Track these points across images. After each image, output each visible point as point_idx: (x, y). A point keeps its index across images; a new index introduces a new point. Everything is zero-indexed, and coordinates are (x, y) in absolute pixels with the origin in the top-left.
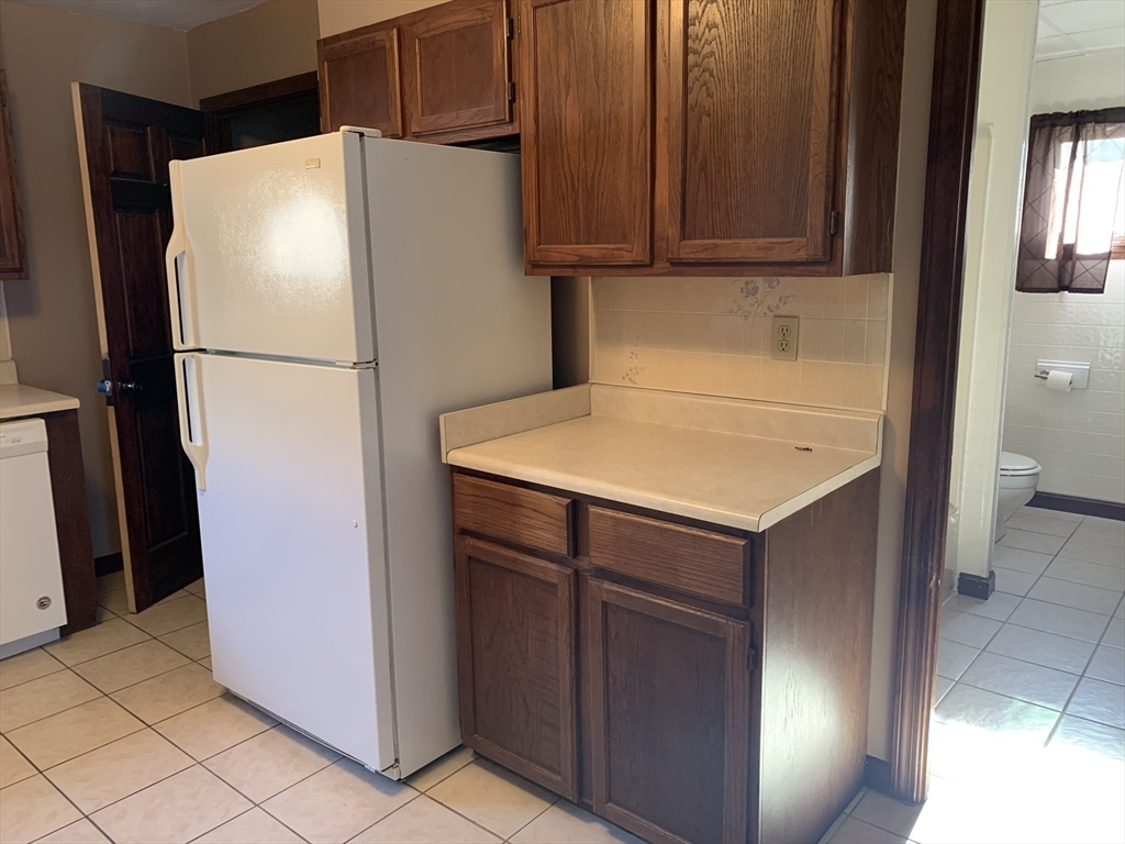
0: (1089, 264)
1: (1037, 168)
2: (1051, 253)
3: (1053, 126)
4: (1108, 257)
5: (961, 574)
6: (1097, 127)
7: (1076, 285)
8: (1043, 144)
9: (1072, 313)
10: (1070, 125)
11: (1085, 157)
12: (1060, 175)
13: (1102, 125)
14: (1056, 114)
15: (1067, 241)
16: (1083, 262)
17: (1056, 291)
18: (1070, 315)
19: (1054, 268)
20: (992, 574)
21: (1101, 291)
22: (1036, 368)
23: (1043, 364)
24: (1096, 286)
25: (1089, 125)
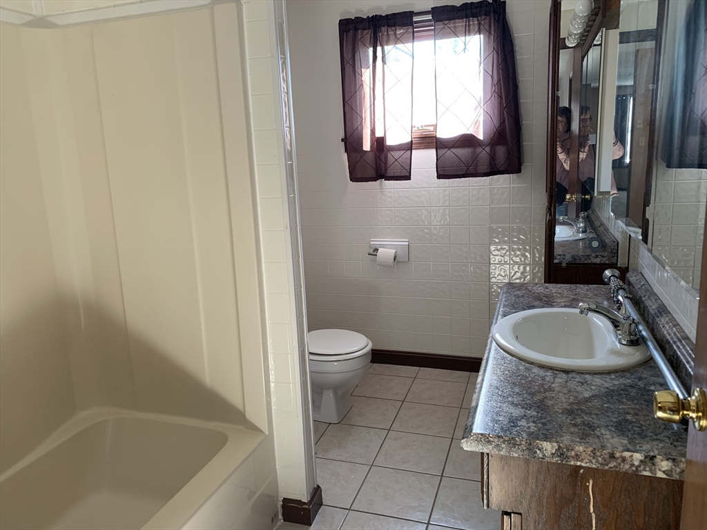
0: (396, 154)
1: (348, 68)
2: (367, 146)
3: (356, 29)
4: (409, 147)
5: (285, 500)
6: (389, 29)
7: (390, 173)
8: (350, 47)
9: (391, 197)
10: (369, 29)
11: (383, 57)
12: (366, 74)
13: (393, 28)
14: (357, 18)
15: (379, 134)
16: (392, 153)
17: (375, 179)
18: (390, 200)
19: (370, 158)
20: (317, 492)
21: (408, 178)
22: (370, 247)
23: (375, 242)
24: (405, 173)
25: (383, 29)
